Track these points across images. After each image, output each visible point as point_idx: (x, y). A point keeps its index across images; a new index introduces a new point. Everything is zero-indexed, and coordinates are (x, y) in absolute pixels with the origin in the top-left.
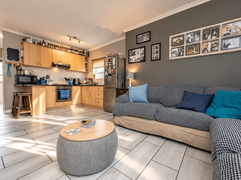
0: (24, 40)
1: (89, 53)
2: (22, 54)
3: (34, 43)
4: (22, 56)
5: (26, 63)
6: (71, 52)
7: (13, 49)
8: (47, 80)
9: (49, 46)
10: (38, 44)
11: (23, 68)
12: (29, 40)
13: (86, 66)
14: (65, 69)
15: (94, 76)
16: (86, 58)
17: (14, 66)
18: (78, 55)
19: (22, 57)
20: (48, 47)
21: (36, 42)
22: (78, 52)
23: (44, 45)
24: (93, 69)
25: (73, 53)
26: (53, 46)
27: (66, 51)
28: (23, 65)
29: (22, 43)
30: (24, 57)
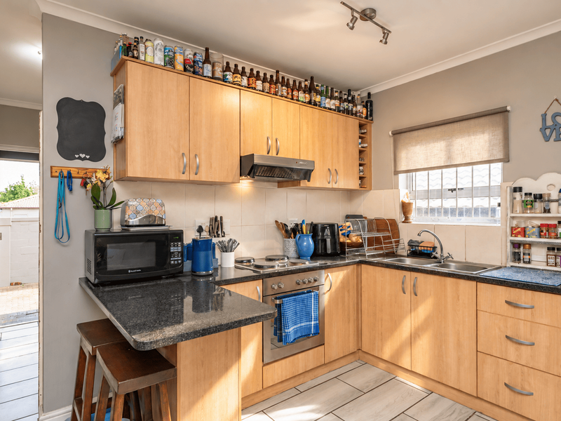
0: (130, 49)
1: (371, 102)
2: (119, 123)
3: (170, 62)
4: (119, 133)
5: (135, 168)
6: (310, 103)
7: (81, 102)
8: (215, 240)
9: (230, 77)
10: (185, 70)
11: (121, 192)
12: (149, 50)
13: (362, 162)
14: (279, 182)
15: (405, 208)
16: (361, 126)
17: (84, 185)
18: (335, 116)
19: (119, 141)
20: (224, 79)
21: (179, 59)
22: (333, 101)
23: (207, 70)
24: (396, 173)
25: (315, 104)
26: (243, 73)
27: (292, 99)
28: (123, 179)
29: (118, 71)
30: (129, 139)
